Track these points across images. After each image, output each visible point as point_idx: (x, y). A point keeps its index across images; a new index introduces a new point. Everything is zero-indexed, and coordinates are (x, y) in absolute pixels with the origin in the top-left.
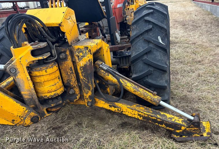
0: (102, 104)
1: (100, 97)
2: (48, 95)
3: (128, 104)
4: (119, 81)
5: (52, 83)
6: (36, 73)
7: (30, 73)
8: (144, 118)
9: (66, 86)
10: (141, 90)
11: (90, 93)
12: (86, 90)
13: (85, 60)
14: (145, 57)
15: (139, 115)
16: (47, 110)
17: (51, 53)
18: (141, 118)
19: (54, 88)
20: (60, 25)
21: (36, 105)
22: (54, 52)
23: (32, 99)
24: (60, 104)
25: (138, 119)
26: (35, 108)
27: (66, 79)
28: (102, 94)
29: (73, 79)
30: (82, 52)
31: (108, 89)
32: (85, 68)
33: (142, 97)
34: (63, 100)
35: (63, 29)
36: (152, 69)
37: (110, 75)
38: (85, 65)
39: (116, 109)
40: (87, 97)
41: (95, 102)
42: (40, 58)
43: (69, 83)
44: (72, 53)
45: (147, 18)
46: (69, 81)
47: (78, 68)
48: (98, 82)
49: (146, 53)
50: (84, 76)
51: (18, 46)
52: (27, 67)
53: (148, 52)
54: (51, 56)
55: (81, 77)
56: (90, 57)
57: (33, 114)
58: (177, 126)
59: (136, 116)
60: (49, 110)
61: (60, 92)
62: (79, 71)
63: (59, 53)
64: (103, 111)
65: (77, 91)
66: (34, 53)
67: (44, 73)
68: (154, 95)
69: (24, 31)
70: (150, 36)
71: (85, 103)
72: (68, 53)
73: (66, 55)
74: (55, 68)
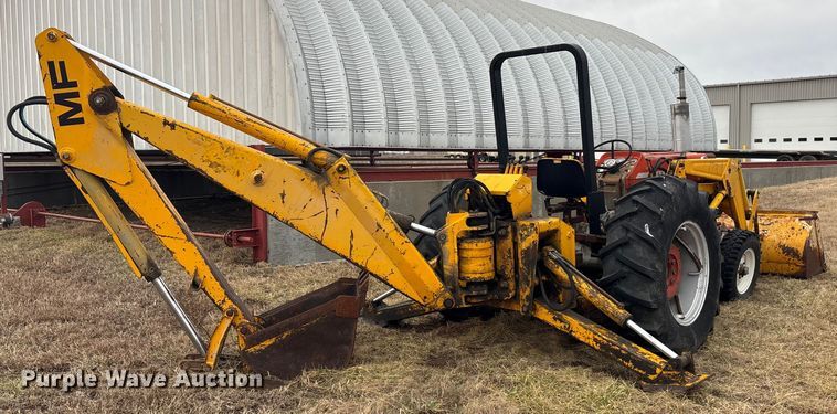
0: (544, 314)
1: (543, 303)
2: (472, 276)
3: (581, 320)
4: (570, 278)
5: (480, 262)
6: (465, 245)
7: (459, 245)
8: (602, 346)
9: (499, 275)
10: (601, 296)
11: (527, 292)
12: (524, 285)
13: (529, 241)
14: (619, 250)
15: (595, 340)
16: (466, 297)
17: (489, 225)
18: (597, 347)
19: (481, 269)
20: (507, 194)
21: (454, 287)
22: (493, 225)
23: (452, 278)
24: (482, 295)
25: (593, 348)
26: (453, 291)
27: (500, 264)
28: (545, 296)
29: (510, 267)
30: (526, 229)
31: (561, 296)
32: (527, 251)
33: (600, 307)
34: (489, 290)
35: (509, 199)
36: (625, 269)
37: (560, 268)
38: (528, 248)
39: (562, 324)
40: (524, 297)
41: (535, 310)
42: (475, 228)
43: (503, 271)
44: (515, 231)
45: (635, 197)
46: (504, 268)
47: (519, 251)
48: (544, 278)
49: (620, 246)
50: (525, 265)
51: (455, 211)
52: (458, 239)
53: (624, 244)
54: (489, 229)
55: (521, 265)
56: (534, 237)
57: (448, 295)
58: (649, 367)
59: (591, 342)
60: (469, 300)
61: (488, 276)
62: (520, 257)
63: (499, 228)
64: (553, 336)
65: (512, 284)
66: (469, 222)
67: (474, 246)
68: (619, 307)
69: (467, 198)
70: (633, 223)
71: (519, 308)
72: (510, 229)
73: (507, 232)
74: (489, 244)
